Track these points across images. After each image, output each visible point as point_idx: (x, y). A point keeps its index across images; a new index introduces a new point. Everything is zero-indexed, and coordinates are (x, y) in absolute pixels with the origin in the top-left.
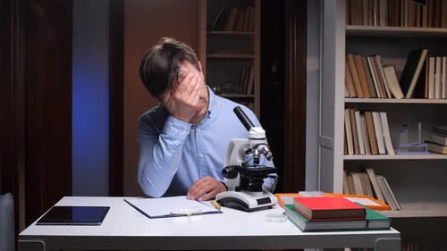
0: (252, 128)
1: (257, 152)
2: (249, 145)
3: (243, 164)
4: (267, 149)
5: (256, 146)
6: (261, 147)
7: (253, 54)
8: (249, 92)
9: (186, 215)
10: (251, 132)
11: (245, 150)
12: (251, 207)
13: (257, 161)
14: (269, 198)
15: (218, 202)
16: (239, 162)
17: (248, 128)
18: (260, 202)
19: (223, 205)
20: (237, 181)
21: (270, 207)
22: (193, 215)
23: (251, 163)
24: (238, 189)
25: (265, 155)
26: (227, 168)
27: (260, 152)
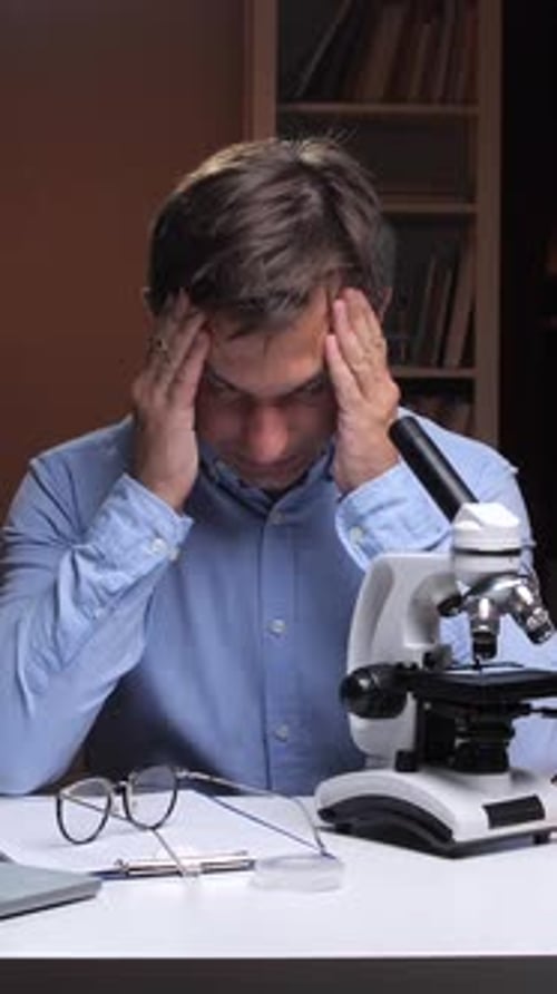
0: (467, 506)
1: (485, 608)
2: (450, 578)
3: (427, 657)
4: (526, 595)
5: (482, 584)
6: (501, 586)
7: (471, 199)
8: (454, 357)
9: (177, 873)
10: (462, 524)
11: (438, 598)
12: (460, 836)
13: (485, 645)
14: (534, 801)
15: (326, 814)
16: (412, 648)
17: (450, 508)
18: (498, 814)
19: (343, 830)
20: (402, 728)
21: (541, 838)
22: (209, 869)
23: (463, 651)
24: (406, 763)
25: (521, 618)
26: (364, 672)
27: (501, 607)
